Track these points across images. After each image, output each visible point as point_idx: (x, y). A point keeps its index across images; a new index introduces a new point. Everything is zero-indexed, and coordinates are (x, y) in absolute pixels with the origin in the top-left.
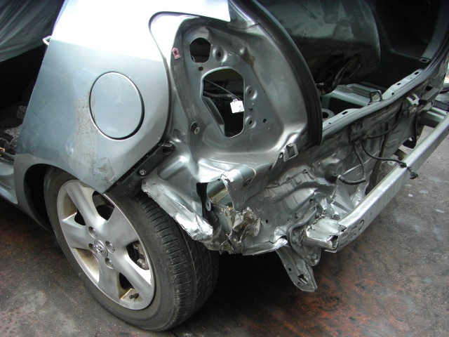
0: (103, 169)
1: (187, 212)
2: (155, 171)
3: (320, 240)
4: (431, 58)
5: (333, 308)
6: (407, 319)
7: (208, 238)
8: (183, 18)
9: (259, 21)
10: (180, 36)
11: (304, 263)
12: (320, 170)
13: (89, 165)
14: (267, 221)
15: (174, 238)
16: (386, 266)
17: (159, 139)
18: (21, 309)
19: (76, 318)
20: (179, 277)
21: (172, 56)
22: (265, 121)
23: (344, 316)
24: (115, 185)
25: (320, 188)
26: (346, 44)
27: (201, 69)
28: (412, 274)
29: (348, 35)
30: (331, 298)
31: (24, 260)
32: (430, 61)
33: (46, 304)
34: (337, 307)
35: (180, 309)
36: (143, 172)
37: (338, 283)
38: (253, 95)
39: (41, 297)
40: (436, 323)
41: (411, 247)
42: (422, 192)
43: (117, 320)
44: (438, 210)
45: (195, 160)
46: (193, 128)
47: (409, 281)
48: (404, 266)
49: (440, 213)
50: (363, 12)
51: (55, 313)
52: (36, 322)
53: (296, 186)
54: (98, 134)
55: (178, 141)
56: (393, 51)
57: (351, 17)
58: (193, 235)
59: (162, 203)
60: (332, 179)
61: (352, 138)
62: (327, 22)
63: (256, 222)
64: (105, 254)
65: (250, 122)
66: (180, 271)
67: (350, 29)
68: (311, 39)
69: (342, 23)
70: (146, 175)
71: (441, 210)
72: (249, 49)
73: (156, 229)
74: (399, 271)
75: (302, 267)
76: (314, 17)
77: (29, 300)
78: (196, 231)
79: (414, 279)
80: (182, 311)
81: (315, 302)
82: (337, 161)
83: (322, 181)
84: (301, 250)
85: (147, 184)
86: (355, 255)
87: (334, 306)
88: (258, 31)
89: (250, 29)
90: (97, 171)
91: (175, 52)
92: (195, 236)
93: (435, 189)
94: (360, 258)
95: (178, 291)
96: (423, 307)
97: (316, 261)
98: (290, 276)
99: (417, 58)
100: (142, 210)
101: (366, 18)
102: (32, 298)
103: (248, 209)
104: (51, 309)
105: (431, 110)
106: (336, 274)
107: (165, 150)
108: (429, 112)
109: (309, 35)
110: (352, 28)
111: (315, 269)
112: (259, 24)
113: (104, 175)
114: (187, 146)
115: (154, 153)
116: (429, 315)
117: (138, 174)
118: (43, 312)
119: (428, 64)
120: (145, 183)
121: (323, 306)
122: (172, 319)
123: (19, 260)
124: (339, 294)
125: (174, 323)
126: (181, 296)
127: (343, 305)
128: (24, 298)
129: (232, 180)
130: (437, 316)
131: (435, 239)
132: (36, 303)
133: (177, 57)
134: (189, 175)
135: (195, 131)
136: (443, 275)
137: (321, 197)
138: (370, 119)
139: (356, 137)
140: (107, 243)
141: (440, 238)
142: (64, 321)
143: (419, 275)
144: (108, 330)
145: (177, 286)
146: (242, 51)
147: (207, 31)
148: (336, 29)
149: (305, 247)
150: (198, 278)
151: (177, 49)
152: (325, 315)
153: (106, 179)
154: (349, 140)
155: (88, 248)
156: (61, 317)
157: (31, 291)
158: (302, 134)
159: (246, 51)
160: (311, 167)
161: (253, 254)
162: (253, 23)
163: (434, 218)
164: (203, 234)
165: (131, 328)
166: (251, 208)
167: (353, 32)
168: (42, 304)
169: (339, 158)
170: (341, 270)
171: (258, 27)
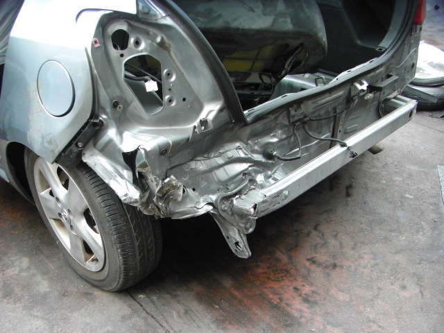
0: (50, 142)
1: (119, 179)
2: (91, 143)
3: (244, 207)
4: (386, 47)
5: (280, 279)
6: (349, 291)
7: (136, 201)
8: (102, 13)
9: (169, 13)
10: (100, 28)
11: (236, 231)
12: (256, 148)
13: (40, 140)
14: (194, 190)
15: (112, 203)
16: (341, 244)
17: (89, 115)
18: (7, 271)
19: (51, 280)
20: (119, 238)
21: (93, 45)
22: (184, 100)
23: (288, 286)
24: (60, 155)
25: (256, 163)
26: (285, 35)
27: (122, 55)
28: (365, 251)
29: (287, 25)
30: (281, 270)
31: (17, 232)
32: (386, 50)
33: (28, 268)
34: (284, 278)
35: (125, 268)
36: (80, 145)
37: (290, 258)
38: (172, 77)
39: (25, 261)
40: (377, 295)
41: (371, 228)
42: (397, 178)
43: (84, 283)
44: (407, 196)
45: (120, 133)
46: (115, 105)
47: (360, 257)
48: (359, 245)
49: (409, 198)
50: (304, 5)
51: (34, 275)
52: (17, 282)
53: (227, 160)
54: (45, 113)
55: (104, 116)
56: (359, 42)
57: (290, 10)
58: (122, 199)
59: (99, 171)
60: (269, 156)
61: (292, 120)
62: (265, 15)
63: (179, 188)
64: (70, 221)
65: (170, 101)
66: (118, 232)
67: (289, 20)
68: (250, 30)
69: (282, 15)
70: (84, 147)
71: (411, 195)
72: (165, 38)
73: (97, 195)
74: (353, 249)
75: (235, 234)
76: (253, 11)
77: (15, 264)
78: (126, 195)
79: (366, 256)
80: (127, 270)
81: (264, 273)
82: (275, 140)
83: (258, 157)
84: (233, 218)
85: (86, 156)
86: (314, 233)
87: (282, 277)
88: (168, 21)
89: (162, 20)
90: (46, 145)
91: (96, 42)
92: (125, 200)
93: (410, 175)
94: (318, 236)
95: (119, 250)
96: (368, 281)
97: (251, 230)
98: (229, 244)
99: (374, 47)
100: (86, 178)
101: (306, 10)
102: (17, 263)
103: (172, 177)
104: (32, 271)
105: (395, 98)
106: (290, 250)
107: (95, 124)
108: (393, 100)
109: (247, 27)
110: (292, 20)
111: (249, 237)
112: (169, 15)
113: (51, 147)
114: (112, 121)
115: (87, 128)
116: (372, 288)
117: (77, 145)
118: (24, 274)
119: (384, 52)
120: (84, 154)
121: (271, 277)
122: (120, 278)
123: (13, 232)
124: (289, 267)
125: (122, 282)
126: (123, 255)
127: (290, 277)
128: (10, 263)
129: (148, 150)
130: (379, 289)
131: (398, 222)
132: (20, 267)
133: (98, 45)
134: (115, 146)
135: (118, 108)
136: (396, 253)
137: (257, 172)
138: (310, 102)
139: (296, 118)
140: (69, 211)
141: (402, 220)
142: (40, 282)
143: (372, 253)
144: (75, 290)
145: (118, 246)
146: (159, 40)
147: (126, 24)
148: (275, 21)
149: (236, 216)
150: (138, 240)
151: (97, 39)
152: (271, 284)
153: (53, 151)
154: (289, 121)
155: (59, 218)
156: (39, 278)
157: (17, 257)
158: (221, 110)
159: (162, 39)
160: (247, 144)
161: (181, 218)
162: (164, 15)
163: (401, 202)
164: (131, 198)
165: (95, 289)
166: (175, 176)
167: (292, 23)
168: (24, 268)
169: (278, 138)
170: (297, 246)
171: (168, 18)
